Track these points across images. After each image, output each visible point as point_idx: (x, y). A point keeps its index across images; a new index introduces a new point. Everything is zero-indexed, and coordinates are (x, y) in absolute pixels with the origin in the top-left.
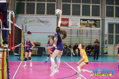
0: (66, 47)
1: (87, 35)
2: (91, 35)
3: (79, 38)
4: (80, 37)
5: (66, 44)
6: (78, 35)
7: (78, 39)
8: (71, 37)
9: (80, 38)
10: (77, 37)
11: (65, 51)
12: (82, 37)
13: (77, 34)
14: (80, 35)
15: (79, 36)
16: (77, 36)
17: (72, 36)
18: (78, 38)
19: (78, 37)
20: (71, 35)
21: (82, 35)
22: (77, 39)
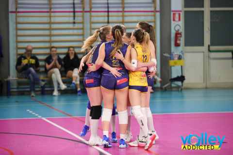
0: (33, 61)
1: (108, 16)
2: (123, 16)
3: (80, 26)
4: (83, 23)
5: (34, 52)
6: (74, 16)
7: (75, 32)
8: (50, 23)
9: (83, 29)
10: (71, 26)
11: (33, 75)
12: (92, 23)
13: (72, 14)
14: (83, 16)
15: (79, 19)
16: (71, 20)
17: (53, 20)
18: (76, 26)
19: (74, 23)
20: (50, 17)
21: (91, 16)
22: (71, 32)
